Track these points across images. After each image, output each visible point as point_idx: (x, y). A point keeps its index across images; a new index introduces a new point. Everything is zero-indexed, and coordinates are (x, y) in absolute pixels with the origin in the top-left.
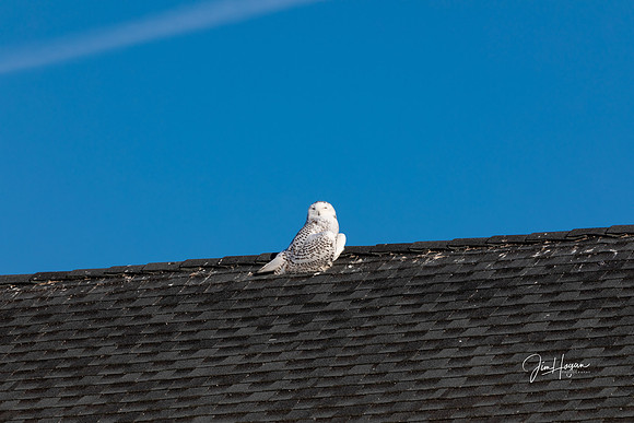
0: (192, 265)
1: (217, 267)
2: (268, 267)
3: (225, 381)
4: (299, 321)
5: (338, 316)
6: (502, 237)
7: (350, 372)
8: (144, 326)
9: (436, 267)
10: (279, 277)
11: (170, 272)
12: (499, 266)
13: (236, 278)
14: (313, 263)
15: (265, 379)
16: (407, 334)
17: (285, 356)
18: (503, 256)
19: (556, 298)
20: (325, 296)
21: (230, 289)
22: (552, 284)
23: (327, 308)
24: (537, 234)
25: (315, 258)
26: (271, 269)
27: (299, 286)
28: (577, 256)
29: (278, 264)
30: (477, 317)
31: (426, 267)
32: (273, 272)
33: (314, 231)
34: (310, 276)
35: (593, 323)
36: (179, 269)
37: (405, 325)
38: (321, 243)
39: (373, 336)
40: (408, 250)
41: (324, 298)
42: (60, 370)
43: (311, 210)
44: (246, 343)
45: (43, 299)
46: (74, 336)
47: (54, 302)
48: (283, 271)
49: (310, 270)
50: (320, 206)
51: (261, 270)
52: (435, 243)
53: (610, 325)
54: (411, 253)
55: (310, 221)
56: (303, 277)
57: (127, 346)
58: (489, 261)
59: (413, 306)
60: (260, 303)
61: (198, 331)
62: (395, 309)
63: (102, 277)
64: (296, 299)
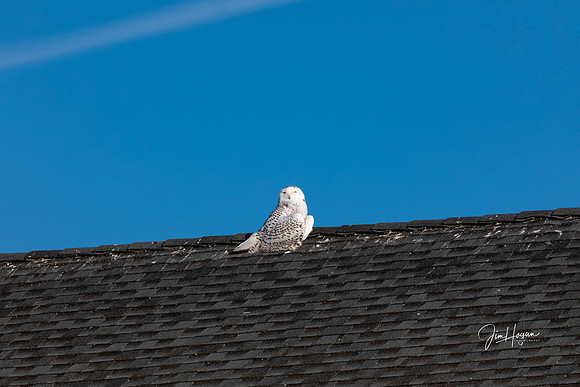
0: (174, 245)
1: (196, 246)
2: (243, 246)
3: (204, 350)
4: (271, 295)
5: (307, 291)
6: (457, 219)
7: (318, 342)
8: (129, 300)
9: (396, 246)
10: (253, 256)
11: (153, 250)
12: (454, 246)
13: (214, 256)
14: (283, 243)
15: (240, 349)
16: (370, 308)
17: (258, 327)
18: (458, 236)
19: (506, 275)
20: (295, 273)
21: (208, 267)
22: (503, 262)
23: (297, 284)
24: (489, 216)
25: (286, 238)
26: (245, 248)
27: (271, 263)
28: (525, 236)
29: (252, 244)
30: (433, 292)
31: (388, 246)
32: (247, 251)
33: (285, 213)
34: (281, 254)
35: (540, 298)
36: (161, 248)
37: (368, 299)
38: (291, 224)
39: (339, 309)
40: (371, 231)
41: (294, 275)
42: (53, 340)
43: (282, 194)
44: (223, 315)
45: (37, 275)
46: (65, 309)
47: (47, 278)
48: (256, 249)
49: (281, 249)
50: (290, 190)
51: (237, 249)
52: (396, 224)
53: (555, 299)
54: (373, 233)
55: (281, 204)
56: (275, 256)
57: (113, 318)
58: (445, 241)
59: (376, 282)
60: (235, 279)
61: (179, 304)
62: (359, 284)
63: (91, 256)
64: (269, 276)
